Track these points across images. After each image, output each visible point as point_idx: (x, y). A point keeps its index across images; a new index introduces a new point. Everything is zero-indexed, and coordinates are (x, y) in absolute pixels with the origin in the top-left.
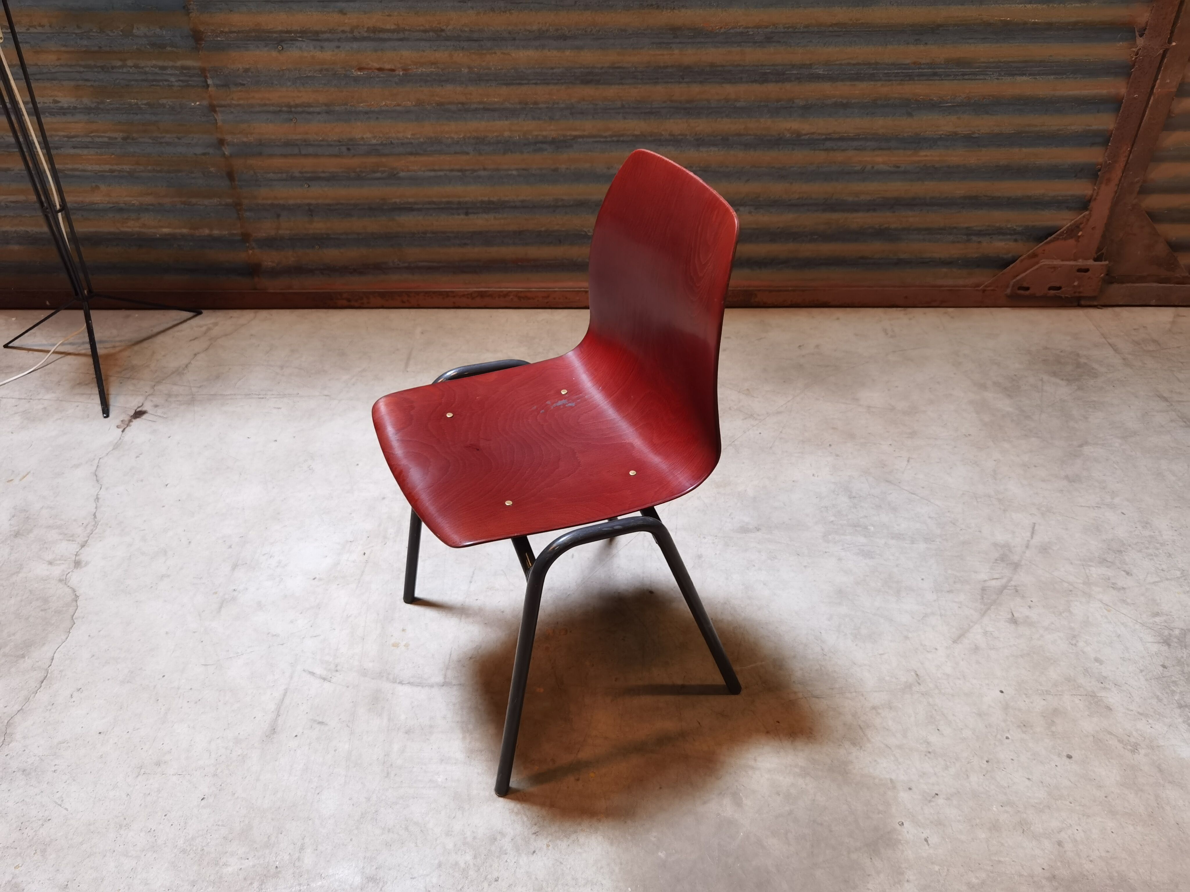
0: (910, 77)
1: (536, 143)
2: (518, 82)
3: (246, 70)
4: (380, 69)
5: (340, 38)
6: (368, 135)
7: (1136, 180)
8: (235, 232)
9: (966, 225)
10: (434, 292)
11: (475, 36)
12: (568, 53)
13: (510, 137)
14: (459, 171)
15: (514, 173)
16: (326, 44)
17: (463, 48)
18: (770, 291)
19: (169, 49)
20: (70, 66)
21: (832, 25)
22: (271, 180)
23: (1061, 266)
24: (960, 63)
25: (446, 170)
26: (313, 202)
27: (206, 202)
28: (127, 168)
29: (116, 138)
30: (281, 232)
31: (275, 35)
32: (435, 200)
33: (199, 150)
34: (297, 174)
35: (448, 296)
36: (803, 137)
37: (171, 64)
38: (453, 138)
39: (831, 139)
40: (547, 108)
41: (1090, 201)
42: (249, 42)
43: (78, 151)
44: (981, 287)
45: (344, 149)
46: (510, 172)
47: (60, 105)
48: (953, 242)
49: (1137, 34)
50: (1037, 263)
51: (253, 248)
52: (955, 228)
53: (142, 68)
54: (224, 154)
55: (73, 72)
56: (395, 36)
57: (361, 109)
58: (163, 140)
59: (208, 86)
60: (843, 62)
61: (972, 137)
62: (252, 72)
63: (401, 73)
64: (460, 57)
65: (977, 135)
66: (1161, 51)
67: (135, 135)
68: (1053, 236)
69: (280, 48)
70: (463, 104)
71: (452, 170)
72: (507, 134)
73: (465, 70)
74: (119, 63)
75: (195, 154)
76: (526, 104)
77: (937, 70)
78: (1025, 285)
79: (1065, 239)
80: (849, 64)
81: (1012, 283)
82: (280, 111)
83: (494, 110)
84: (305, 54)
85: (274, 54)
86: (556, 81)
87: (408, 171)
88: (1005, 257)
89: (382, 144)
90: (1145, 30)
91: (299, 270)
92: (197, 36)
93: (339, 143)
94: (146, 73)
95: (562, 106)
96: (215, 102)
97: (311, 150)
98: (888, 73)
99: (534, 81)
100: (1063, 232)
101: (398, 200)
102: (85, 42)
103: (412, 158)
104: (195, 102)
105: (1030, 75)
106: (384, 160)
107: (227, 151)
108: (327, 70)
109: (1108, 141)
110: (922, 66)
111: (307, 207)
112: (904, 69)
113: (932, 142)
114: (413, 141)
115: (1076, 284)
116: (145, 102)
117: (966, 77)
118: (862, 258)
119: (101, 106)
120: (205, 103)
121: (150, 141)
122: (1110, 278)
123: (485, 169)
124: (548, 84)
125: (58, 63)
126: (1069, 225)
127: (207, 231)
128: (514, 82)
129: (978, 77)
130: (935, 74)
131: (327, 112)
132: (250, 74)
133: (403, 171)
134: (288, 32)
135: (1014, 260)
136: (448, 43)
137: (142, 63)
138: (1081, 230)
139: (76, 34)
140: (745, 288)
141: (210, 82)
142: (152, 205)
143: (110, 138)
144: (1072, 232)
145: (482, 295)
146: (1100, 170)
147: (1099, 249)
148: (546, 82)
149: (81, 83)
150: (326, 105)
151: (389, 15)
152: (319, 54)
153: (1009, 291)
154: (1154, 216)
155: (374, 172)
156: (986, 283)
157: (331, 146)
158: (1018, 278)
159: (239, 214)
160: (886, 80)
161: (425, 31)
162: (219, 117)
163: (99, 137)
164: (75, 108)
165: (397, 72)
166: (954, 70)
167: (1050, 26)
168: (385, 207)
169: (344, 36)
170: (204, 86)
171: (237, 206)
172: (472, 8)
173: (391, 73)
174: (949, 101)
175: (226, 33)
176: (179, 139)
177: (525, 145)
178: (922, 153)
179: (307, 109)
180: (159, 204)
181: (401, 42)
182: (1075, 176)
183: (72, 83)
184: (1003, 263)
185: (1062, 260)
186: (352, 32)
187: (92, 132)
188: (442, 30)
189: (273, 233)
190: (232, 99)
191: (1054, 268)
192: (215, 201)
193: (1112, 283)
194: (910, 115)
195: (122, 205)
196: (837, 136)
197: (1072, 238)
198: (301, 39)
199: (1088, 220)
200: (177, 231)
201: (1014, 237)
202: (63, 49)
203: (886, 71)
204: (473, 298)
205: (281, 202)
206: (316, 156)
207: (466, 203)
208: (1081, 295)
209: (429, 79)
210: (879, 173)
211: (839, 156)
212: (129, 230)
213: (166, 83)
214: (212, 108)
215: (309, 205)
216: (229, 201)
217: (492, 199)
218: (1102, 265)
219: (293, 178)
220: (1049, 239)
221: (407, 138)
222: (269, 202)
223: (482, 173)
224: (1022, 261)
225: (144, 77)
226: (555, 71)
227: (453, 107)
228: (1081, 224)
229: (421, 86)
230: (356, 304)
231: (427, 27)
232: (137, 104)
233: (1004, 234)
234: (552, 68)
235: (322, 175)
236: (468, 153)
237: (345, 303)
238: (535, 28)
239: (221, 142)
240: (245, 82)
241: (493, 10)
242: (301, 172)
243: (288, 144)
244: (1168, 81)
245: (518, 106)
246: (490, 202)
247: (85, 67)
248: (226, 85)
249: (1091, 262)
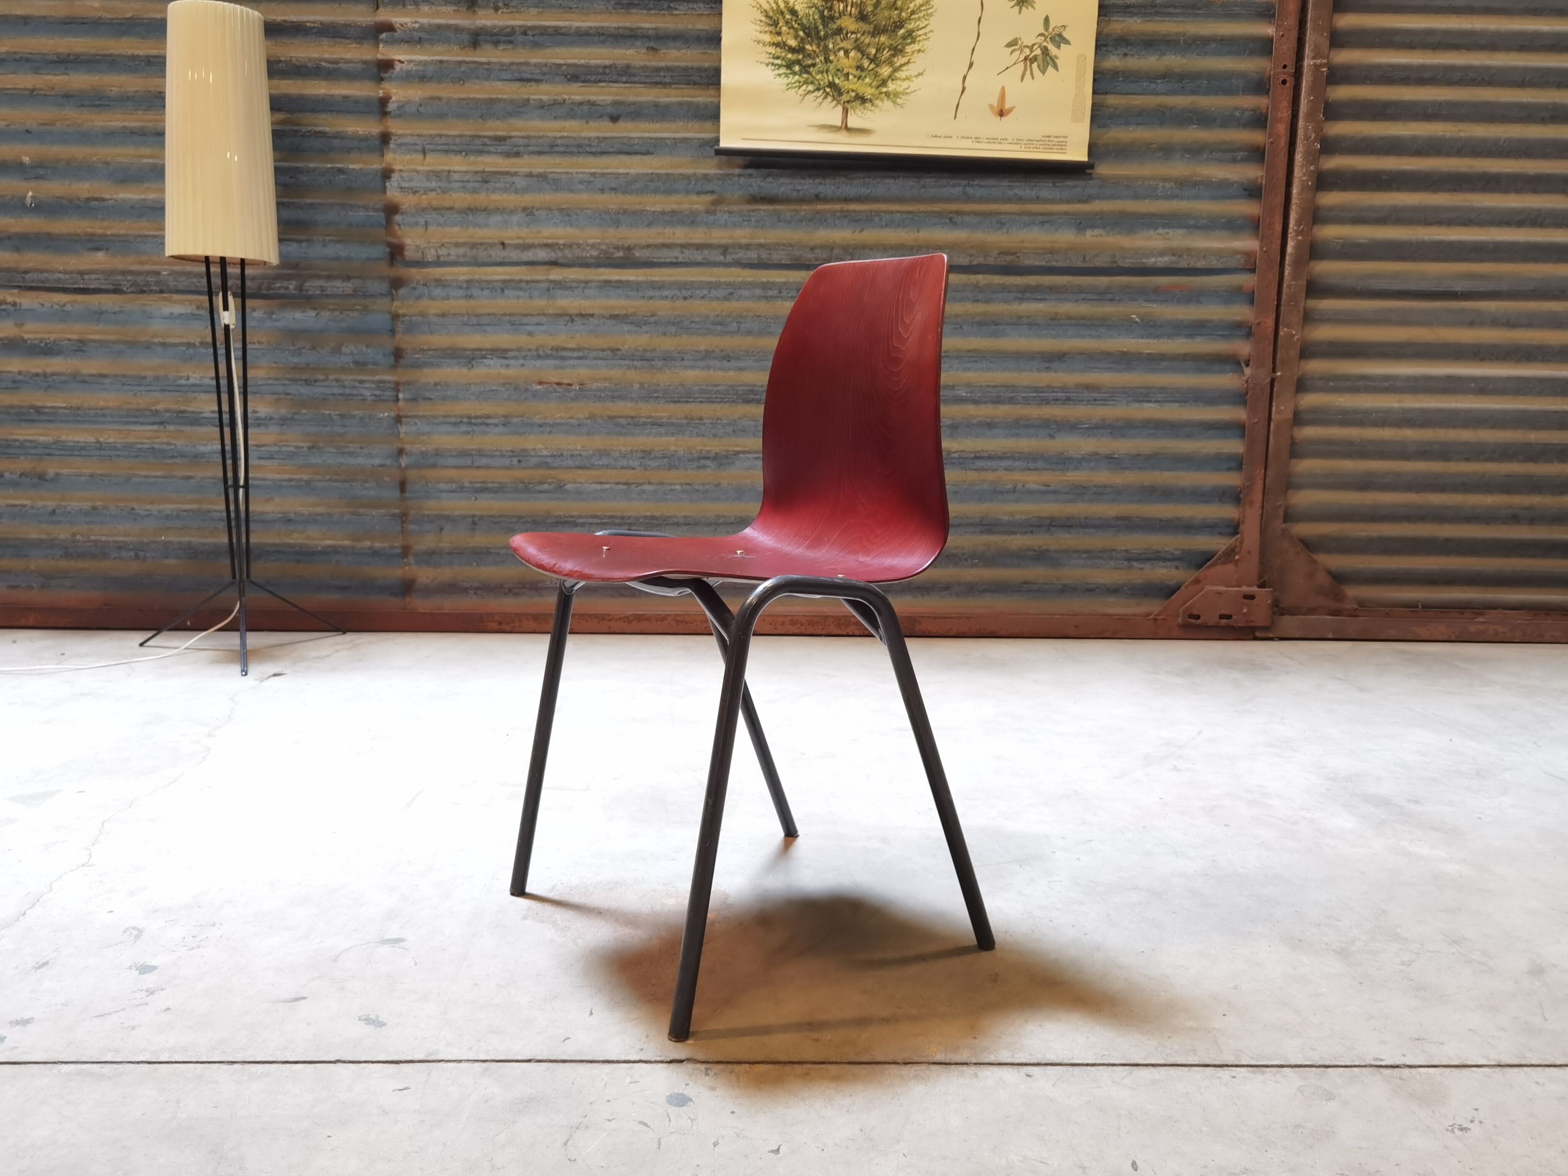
0: (1046, 402)
1: (699, 459)
2: (685, 400)
3: (436, 384)
4: (559, 384)
5: (526, 356)
6: (540, 446)
7: (1278, 504)
8: (396, 544)
9: (1124, 548)
10: (590, 615)
11: (648, 355)
12: (731, 373)
13: (676, 451)
14: (625, 484)
15: (678, 487)
16: (512, 362)
17: (636, 368)
18: (934, 618)
19: (370, 366)
20: (276, 379)
21: (969, 351)
22: (442, 491)
23: (1226, 592)
24: (1089, 388)
25: (613, 483)
26: (477, 513)
27: (374, 512)
28: (305, 477)
29: (303, 447)
30: (441, 545)
31: (468, 353)
32: (599, 514)
33: (377, 461)
34: (467, 484)
35: (604, 619)
36: (953, 455)
37: (370, 378)
38: (620, 451)
39: (980, 458)
40: (711, 423)
41: (1238, 524)
42: (443, 360)
43: (262, 462)
44: (1152, 617)
45: (515, 460)
46: (673, 487)
47: (258, 415)
48: (1116, 568)
49: (1243, 365)
50: (1202, 589)
51: (409, 565)
52: (1114, 550)
53: (343, 381)
54: (401, 465)
55: (277, 384)
56: (576, 354)
57: (537, 421)
58: (345, 450)
59: (398, 400)
60: (983, 384)
61: (1112, 458)
62: (441, 386)
63: (577, 388)
64: (632, 375)
65: (1116, 456)
66: (1269, 380)
67: (321, 445)
68: (1213, 560)
69: (470, 366)
70: (632, 417)
71: (618, 483)
72: (673, 448)
73: (636, 386)
74: (323, 377)
75: (373, 465)
76: (692, 419)
77: (1069, 395)
78: (1196, 613)
79: (1224, 563)
80: (988, 386)
81: (1181, 611)
82: (461, 422)
83: (661, 425)
84: (492, 371)
85: (464, 370)
86: (720, 400)
87: (575, 483)
88: (1169, 583)
89: (553, 456)
90: (1249, 360)
91: (453, 588)
92: (398, 354)
93: (511, 454)
94: (344, 387)
95: (725, 421)
96: (402, 413)
97: (484, 461)
98: (1026, 397)
99: (700, 400)
100: (1220, 556)
101: (562, 513)
102: (295, 360)
103: (580, 472)
104: (383, 413)
105: (1156, 401)
106: (552, 472)
107: (404, 461)
108: (510, 384)
109: (1242, 464)
110: (1056, 390)
111: (471, 519)
112: (1041, 392)
113: (1078, 462)
114: (582, 453)
115: (1245, 610)
116: (337, 413)
117: (1098, 402)
118: (1026, 583)
119: (296, 417)
120: (393, 414)
121: (334, 451)
122: (1278, 609)
123: (649, 483)
124: (713, 402)
125: (267, 377)
126: (1224, 548)
127: (368, 543)
128: (681, 400)
129: (1109, 403)
130: (1068, 399)
131: (504, 425)
132: (439, 387)
133: (570, 482)
134: (480, 350)
135: (1178, 587)
136: (623, 362)
137: (343, 377)
138: (1237, 554)
139: (290, 350)
140: (909, 615)
141: (401, 396)
142: (319, 515)
143: (297, 447)
144: (1229, 555)
145: (639, 618)
146: (1240, 493)
147: (1260, 577)
148: (711, 401)
149: (282, 396)
150: (505, 416)
151: (572, 338)
152: (503, 371)
153: (1180, 620)
154: (1309, 545)
155: (542, 483)
156: (1156, 612)
157: (503, 456)
158: (1187, 605)
159: (403, 527)
160: (1025, 404)
161: (603, 350)
162: (403, 429)
163: (286, 446)
164: (271, 418)
165: (573, 387)
166: (1084, 395)
167: (1162, 357)
168: (549, 521)
169: (529, 353)
170: (394, 401)
171: (403, 517)
172: (647, 332)
173: (569, 387)
174: (1086, 422)
175: (426, 350)
176: (361, 448)
177: (689, 460)
178: (1069, 474)
179: (486, 421)
180: (329, 514)
181: (579, 361)
182: (1220, 501)
183: (275, 397)
184: (1169, 591)
185: (1227, 587)
186: (537, 350)
187: (280, 442)
188: (619, 350)
189: (433, 545)
190: (419, 411)
191: (1220, 593)
192: (383, 511)
193: (1283, 615)
194: (1052, 436)
195: (292, 516)
196: (985, 454)
197: (1230, 562)
198: (489, 356)
199: (1241, 543)
200: (340, 543)
201: (1176, 563)
202: (274, 365)
203: (1023, 395)
204: (630, 622)
205: (447, 513)
206: (487, 467)
207: (629, 518)
208: (1253, 624)
209: (602, 395)
210: (1032, 492)
211: (990, 476)
212: (293, 541)
213: (360, 398)
214: (398, 420)
215: (474, 516)
216: (397, 511)
217: (655, 514)
218: (1266, 591)
219: (462, 488)
220: (1208, 563)
221: (577, 450)
222: (435, 512)
223: (647, 487)
224: (1187, 587)
225: (341, 391)
226: (719, 388)
227: (623, 421)
228: (1236, 547)
229: (594, 402)
230: (507, 628)
231: (605, 346)
232: (330, 415)
233: (1164, 560)
234: (717, 386)
235: (490, 485)
236: (634, 469)
237: (495, 626)
238: (702, 348)
239: (401, 452)
240: (433, 397)
241: (665, 334)
242: (471, 482)
243: (464, 453)
244: (1283, 408)
245: (684, 421)
246: (653, 517)
247: (290, 380)
248: (414, 400)
249: (1255, 589)
